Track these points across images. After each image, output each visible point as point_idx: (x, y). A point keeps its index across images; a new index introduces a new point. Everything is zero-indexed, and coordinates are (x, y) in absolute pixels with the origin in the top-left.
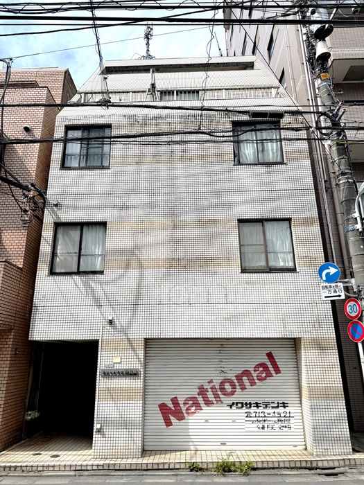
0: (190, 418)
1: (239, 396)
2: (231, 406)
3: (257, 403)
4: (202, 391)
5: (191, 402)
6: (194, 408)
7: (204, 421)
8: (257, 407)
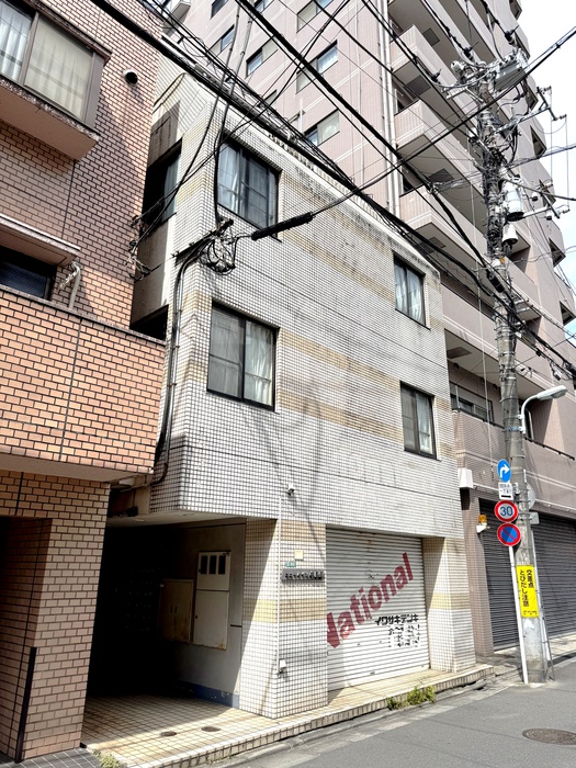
0: (345, 641)
1: (384, 610)
2: (378, 622)
3: (397, 617)
4: (354, 606)
5: (345, 620)
6: (347, 628)
7: (356, 645)
8: (398, 621)
